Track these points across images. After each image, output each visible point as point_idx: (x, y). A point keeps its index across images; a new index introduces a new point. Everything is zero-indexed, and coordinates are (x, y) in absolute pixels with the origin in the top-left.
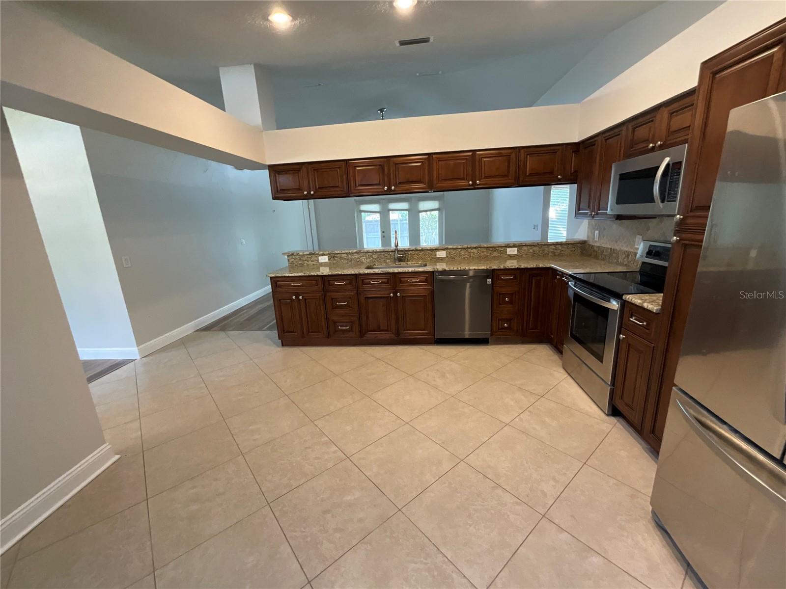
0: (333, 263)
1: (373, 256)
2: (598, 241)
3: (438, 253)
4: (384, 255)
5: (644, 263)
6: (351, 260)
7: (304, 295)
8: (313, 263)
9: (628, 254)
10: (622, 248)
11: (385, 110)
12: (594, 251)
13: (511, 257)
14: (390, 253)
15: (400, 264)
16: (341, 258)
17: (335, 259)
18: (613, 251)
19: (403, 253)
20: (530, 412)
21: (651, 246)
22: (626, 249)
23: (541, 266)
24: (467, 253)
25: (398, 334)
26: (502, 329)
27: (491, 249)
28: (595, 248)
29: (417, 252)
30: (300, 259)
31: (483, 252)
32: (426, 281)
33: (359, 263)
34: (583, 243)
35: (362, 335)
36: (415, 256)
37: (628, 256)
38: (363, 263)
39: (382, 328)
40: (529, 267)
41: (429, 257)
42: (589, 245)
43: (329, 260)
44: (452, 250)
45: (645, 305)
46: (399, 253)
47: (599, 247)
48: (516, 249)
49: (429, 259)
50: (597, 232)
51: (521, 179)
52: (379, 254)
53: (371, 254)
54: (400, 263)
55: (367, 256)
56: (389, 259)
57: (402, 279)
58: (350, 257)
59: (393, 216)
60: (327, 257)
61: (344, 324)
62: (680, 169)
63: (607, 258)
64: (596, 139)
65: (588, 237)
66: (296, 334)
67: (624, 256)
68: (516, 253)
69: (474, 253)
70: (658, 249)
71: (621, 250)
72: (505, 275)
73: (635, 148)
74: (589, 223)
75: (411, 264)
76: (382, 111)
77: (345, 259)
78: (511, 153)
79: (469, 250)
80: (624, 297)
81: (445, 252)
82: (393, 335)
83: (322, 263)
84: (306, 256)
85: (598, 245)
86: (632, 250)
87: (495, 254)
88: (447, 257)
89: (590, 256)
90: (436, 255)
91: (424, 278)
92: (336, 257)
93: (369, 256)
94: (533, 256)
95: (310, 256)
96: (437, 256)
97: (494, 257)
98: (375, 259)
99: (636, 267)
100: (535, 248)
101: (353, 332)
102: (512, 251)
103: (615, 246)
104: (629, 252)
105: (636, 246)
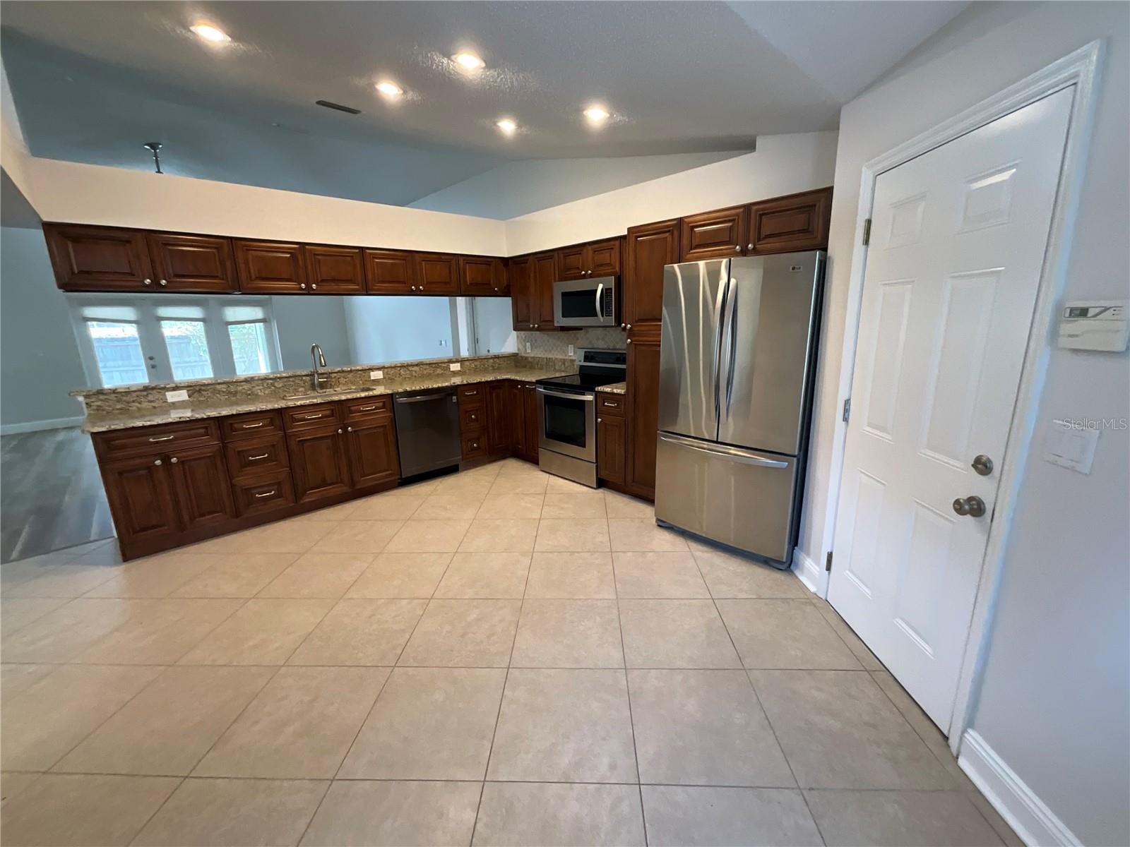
0: (199, 401)
1: (276, 384)
2: (530, 352)
3: (372, 373)
4: (293, 381)
5: (581, 367)
6: (234, 394)
7: (178, 455)
8: (154, 404)
9: (564, 361)
10: (557, 357)
11: (160, 146)
12: (529, 362)
13: (455, 374)
14: (304, 378)
15: (325, 392)
16: (215, 392)
17: (202, 395)
18: (549, 360)
19: (325, 376)
20: (546, 505)
21: (585, 352)
22: (561, 357)
23: (499, 378)
24: (408, 372)
25: (353, 483)
26: (472, 450)
27: (434, 365)
28: (530, 359)
29: (343, 375)
30: (119, 401)
31: (425, 369)
32: (384, 407)
33: (252, 397)
34: (515, 355)
35: (297, 496)
36: (342, 380)
37: (564, 363)
38: (257, 395)
39: (329, 482)
40: (489, 380)
41: (361, 380)
42: (521, 357)
43: (189, 397)
44: (389, 370)
45: (615, 391)
46: (321, 376)
47: (533, 357)
48: (459, 364)
49: (361, 382)
50: (528, 344)
51: (463, 288)
52: (285, 380)
53: (271, 381)
54: (324, 390)
55: (265, 385)
56: (303, 387)
57: (352, 408)
58: (232, 388)
59: (169, 330)
60: (185, 391)
61: (265, 489)
62: (611, 293)
63: (544, 367)
64: (527, 258)
65: (519, 349)
66: (166, 528)
67: (560, 363)
68: (459, 369)
69: (416, 372)
70: (592, 354)
71: (556, 359)
72: (468, 391)
73: (569, 273)
74: (518, 337)
75: (341, 391)
76: (154, 146)
77: (223, 392)
78: (452, 259)
79: (410, 368)
80: (596, 389)
81: (381, 372)
82: (345, 488)
83: (173, 403)
84: (134, 394)
85: (532, 355)
86: (567, 358)
87: (439, 371)
88: (384, 378)
89: (525, 367)
90: (370, 377)
91: (381, 404)
92: (204, 390)
93: (268, 384)
94: (475, 371)
95: (145, 393)
96: (372, 378)
97: (438, 374)
98: (280, 388)
99: (575, 370)
100: (478, 363)
101: (282, 497)
102: (455, 367)
103: (550, 356)
104: (564, 360)
105: (570, 354)
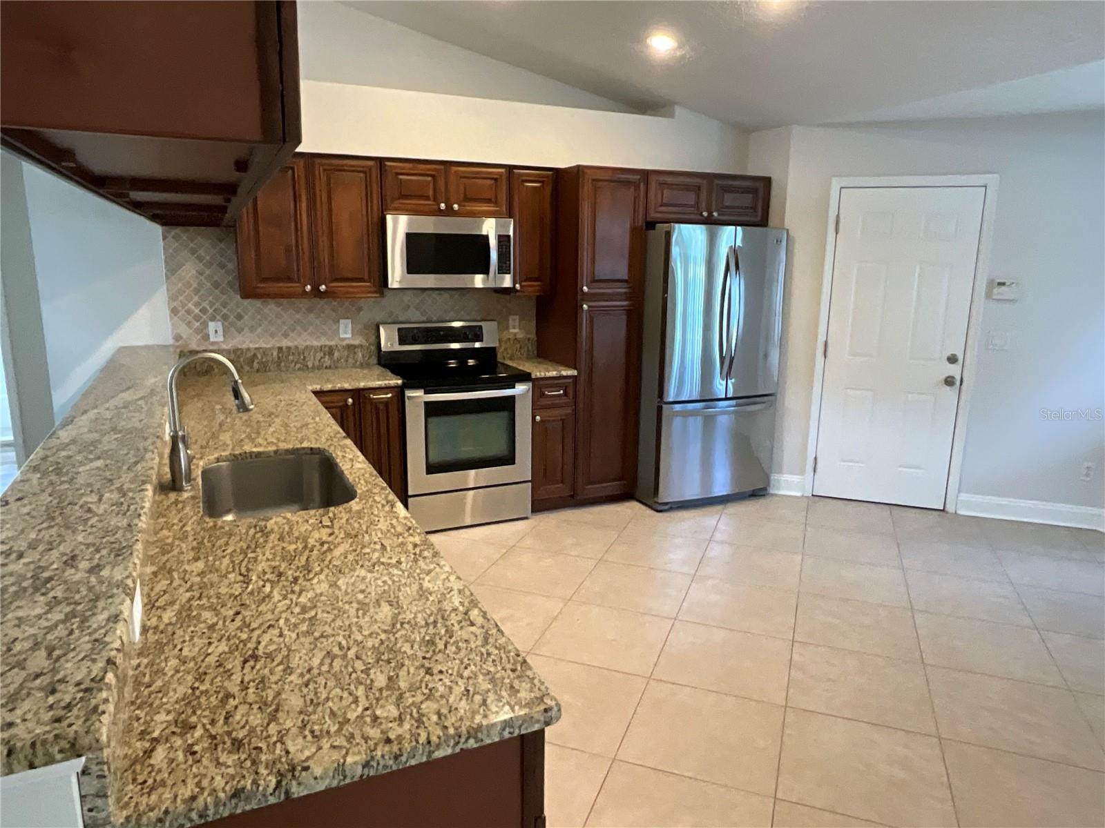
10: (306, 344)
21: (400, 329)
22: (318, 344)
37: (329, 353)
47: (235, 350)
50: (214, 325)
62: (509, 242)
63: (271, 366)
65: (176, 338)
67: (320, 354)
71: (307, 347)
73: (406, 203)
74: (174, 309)
80: (533, 376)
86: (334, 343)
103: (285, 343)
104: (330, 347)
105: (342, 336)
